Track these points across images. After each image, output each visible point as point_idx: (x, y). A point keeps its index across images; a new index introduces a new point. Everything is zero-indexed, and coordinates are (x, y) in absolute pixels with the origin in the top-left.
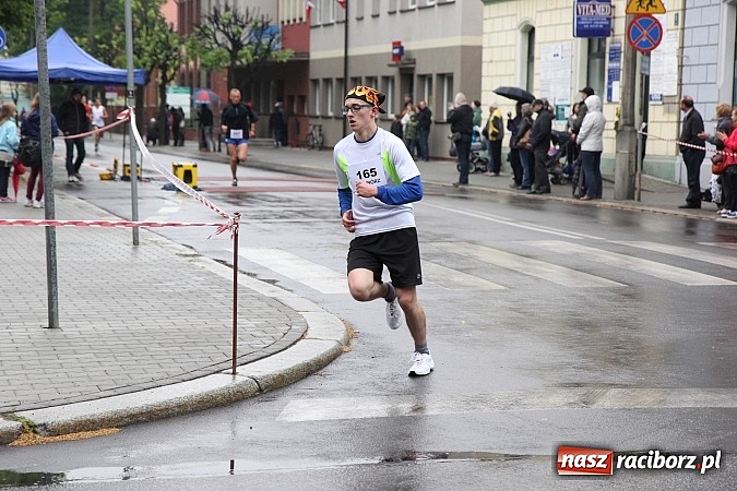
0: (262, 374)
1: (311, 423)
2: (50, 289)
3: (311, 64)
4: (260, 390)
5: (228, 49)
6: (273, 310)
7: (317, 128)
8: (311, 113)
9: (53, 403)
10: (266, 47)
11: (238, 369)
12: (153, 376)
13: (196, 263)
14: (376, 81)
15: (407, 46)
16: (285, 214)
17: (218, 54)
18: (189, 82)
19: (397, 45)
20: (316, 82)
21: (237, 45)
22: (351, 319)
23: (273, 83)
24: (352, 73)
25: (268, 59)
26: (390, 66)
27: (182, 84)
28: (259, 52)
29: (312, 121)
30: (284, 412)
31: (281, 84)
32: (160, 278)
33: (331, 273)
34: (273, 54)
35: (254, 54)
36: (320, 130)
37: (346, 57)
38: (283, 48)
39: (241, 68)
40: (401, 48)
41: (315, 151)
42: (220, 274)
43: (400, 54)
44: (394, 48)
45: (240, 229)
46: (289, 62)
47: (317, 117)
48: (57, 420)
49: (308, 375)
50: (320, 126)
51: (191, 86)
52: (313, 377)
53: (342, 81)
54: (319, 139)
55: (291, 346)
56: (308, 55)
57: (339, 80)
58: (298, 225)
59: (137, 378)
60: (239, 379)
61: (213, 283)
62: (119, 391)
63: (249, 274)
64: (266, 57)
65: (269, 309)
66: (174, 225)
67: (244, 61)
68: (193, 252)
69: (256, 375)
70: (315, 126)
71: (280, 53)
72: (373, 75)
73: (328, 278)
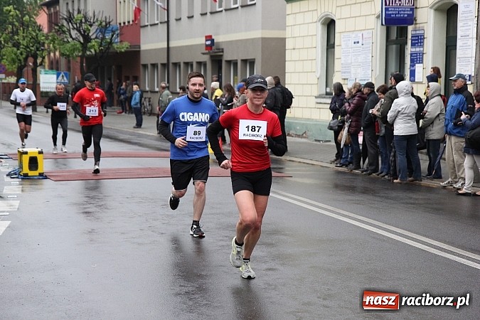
5: (80, 42)
7: (147, 100)
10: (109, 40)
15: (217, 39)
19: (209, 38)
20: (145, 66)
21: (87, 39)
23: (114, 67)
26: (204, 54)
27: (51, 68)
28: (103, 44)
31: (119, 68)
36: (149, 101)
38: (121, 41)
40: (213, 41)
43: (211, 44)
44: (206, 41)
46: (126, 52)
47: (147, 92)
50: (150, 98)
54: (149, 108)
57: (163, 65)
64: (108, 48)
67: (93, 50)
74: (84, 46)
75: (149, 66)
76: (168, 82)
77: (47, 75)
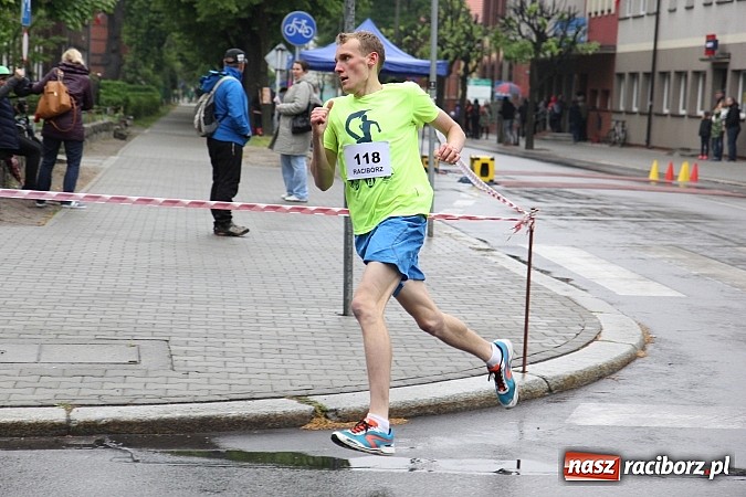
0: (553, 375)
1: (602, 428)
2: (346, 277)
3: (618, 57)
4: (550, 390)
6: (566, 309)
7: (620, 124)
8: (614, 108)
9: (344, 390)
11: (528, 368)
12: (442, 369)
13: (489, 258)
14: (686, 76)
16: (582, 211)
17: (521, 46)
18: (491, 74)
20: (621, 76)
22: (648, 324)
23: (576, 76)
24: (661, 67)
25: (574, 52)
27: (483, 77)
29: (615, 117)
30: (573, 415)
32: (452, 271)
33: (628, 274)
34: (579, 46)
35: (559, 47)
36: (623, 126)
37: (655, 51)
39: (545, 61)
41: (616, 148)
42: (513, 270)
45: (535, 225)
46: (594, 55)
47: (620, 112)
48: (348, 407)
49: (601, 378)
50: (624, 122)
51: (492, 78)
52: (604, 380)
53: (649, 76)
54: (622, 135)
55: (583, 347)
56: (614, 47)
57: (646, 74)
58: (596, 223)
59: (427, 370)
60: (529, 378)
61: (505, 279)
62: (409, 382)
63: (542, 271)
64: (570, 50)
65: (562, 309)
66: (470, 218)
68: (486, 247)
69: (546, 375)
70: (617, 122)
71: (585, 46)
72: (682, 69)
73: (626, 279)
74: (537, 47)
75: (627, 77)
76: (652, 99)
77: (478, 87)
